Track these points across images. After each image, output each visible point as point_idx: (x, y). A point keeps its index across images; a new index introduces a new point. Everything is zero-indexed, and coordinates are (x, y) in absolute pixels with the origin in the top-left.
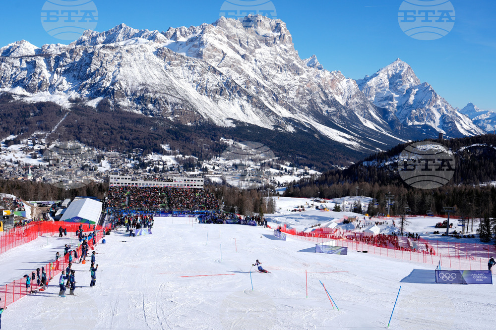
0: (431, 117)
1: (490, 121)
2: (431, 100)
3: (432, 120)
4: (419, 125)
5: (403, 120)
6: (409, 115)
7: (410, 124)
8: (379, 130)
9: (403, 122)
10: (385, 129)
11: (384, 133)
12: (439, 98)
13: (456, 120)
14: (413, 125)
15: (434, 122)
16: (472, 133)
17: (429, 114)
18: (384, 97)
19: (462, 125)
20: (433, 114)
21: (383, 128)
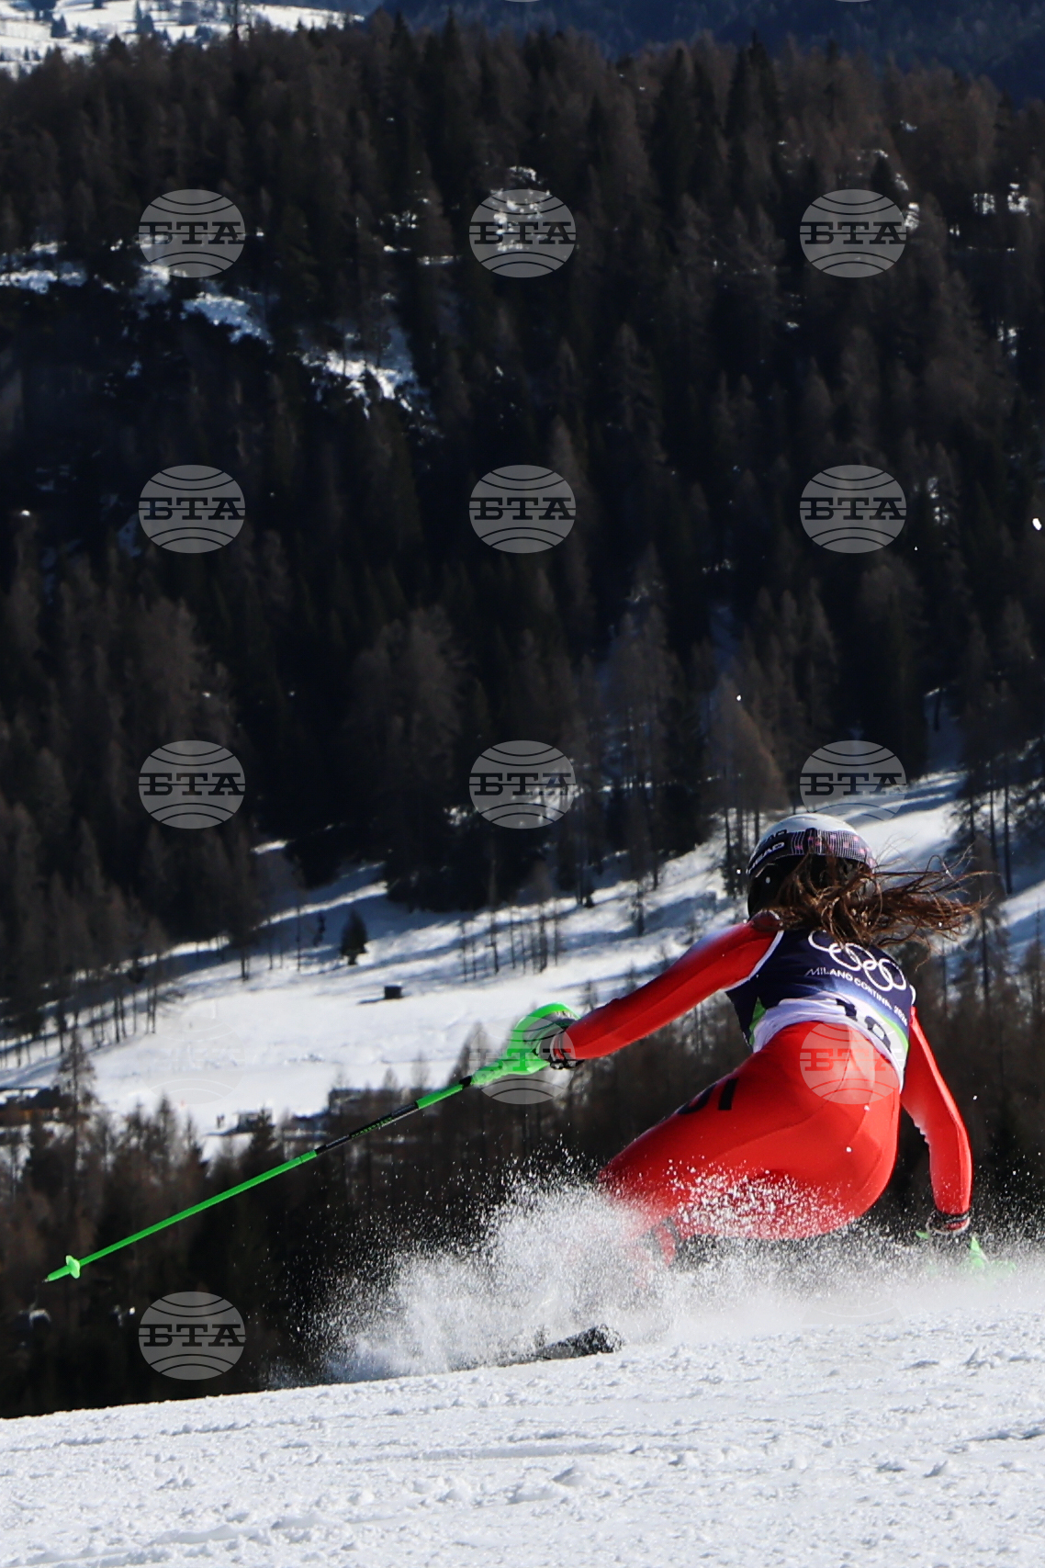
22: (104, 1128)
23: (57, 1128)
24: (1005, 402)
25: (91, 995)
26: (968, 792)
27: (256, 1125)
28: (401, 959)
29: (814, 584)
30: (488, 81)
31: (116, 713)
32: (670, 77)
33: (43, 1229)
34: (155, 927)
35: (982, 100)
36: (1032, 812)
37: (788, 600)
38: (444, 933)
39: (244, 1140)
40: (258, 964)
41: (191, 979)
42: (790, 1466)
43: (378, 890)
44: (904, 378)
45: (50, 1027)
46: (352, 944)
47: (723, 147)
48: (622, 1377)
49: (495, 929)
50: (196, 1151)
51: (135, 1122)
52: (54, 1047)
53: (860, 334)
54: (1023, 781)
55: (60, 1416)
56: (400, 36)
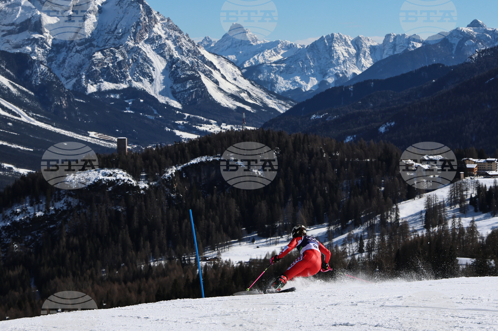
0: (142, 69)
1: (284, 65)
2: (138, 24)
3: (145, 75)
4: (114, 91)
5: (74, 81)
6: (87, 66)
7: (92, 89)
8: (10, 111)
9: (74, 86)
10: (27, 108)
11: (23, 119)
12: (158, 18)
13: (204, 72)
14: (99, 91)
15: (152, 81)
16: (242, 101)
17: (136, 61)
18: (18, 22)
19: (217, 82)
20: (147, 60)
21: (20, 107)
22: (222, 262)
23: (216, 262)
24: (335, 179)
25: (221, 246)
26: (329, 226)
27: (241, 262)
28: (259, 243)
29: (311, 200)
30: (273, 137)
31: (225, 212)
32: (296, 137)
33: (214, 274)
34: (229, 238)
35: (334, 141)
36: (337, 229)
37: (308, 201)
38: (265, 240)
39: (239, 264)
40: (242, 243)
41: (233, 244)
42: (306, 307)
43: (256, 234)
44: (323, 175)
45: (216, 249)
46: (253, 241)
47: (302, 146)
48: (286, 296)
49: (270, 240)
50: (233, 265)
51: (226, 261)
52: (216, 252)
53: (318, 169)
54: (336, 225)
55: (217, 297)
56: (263, 131)
